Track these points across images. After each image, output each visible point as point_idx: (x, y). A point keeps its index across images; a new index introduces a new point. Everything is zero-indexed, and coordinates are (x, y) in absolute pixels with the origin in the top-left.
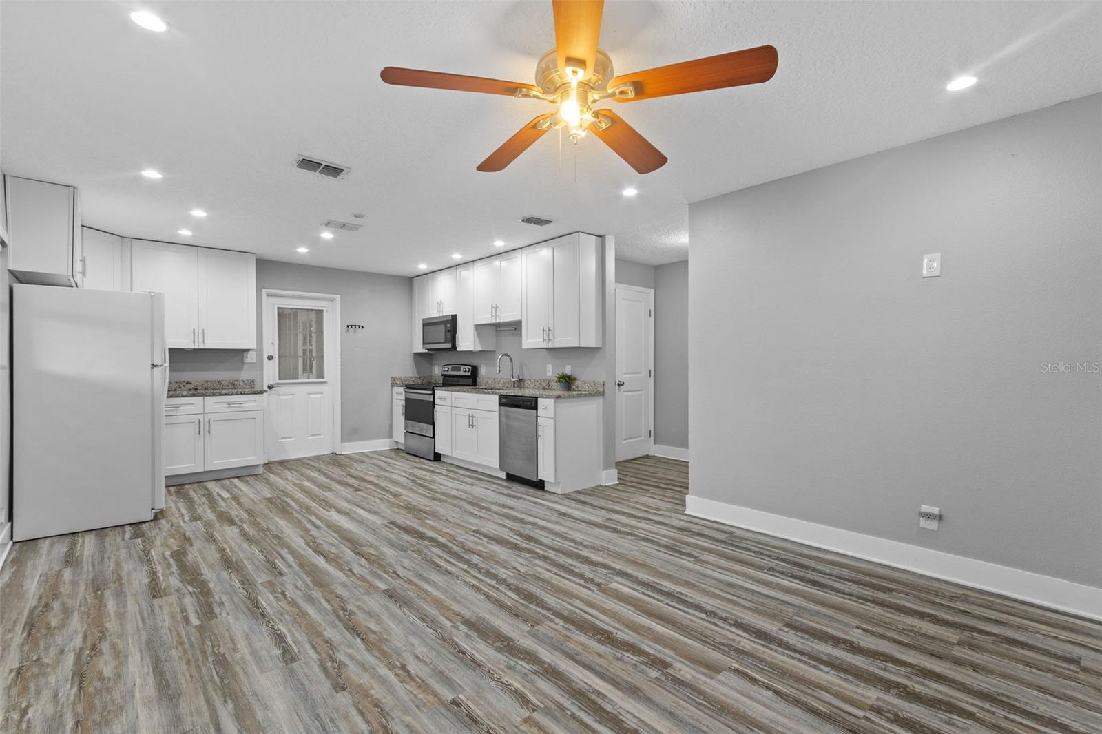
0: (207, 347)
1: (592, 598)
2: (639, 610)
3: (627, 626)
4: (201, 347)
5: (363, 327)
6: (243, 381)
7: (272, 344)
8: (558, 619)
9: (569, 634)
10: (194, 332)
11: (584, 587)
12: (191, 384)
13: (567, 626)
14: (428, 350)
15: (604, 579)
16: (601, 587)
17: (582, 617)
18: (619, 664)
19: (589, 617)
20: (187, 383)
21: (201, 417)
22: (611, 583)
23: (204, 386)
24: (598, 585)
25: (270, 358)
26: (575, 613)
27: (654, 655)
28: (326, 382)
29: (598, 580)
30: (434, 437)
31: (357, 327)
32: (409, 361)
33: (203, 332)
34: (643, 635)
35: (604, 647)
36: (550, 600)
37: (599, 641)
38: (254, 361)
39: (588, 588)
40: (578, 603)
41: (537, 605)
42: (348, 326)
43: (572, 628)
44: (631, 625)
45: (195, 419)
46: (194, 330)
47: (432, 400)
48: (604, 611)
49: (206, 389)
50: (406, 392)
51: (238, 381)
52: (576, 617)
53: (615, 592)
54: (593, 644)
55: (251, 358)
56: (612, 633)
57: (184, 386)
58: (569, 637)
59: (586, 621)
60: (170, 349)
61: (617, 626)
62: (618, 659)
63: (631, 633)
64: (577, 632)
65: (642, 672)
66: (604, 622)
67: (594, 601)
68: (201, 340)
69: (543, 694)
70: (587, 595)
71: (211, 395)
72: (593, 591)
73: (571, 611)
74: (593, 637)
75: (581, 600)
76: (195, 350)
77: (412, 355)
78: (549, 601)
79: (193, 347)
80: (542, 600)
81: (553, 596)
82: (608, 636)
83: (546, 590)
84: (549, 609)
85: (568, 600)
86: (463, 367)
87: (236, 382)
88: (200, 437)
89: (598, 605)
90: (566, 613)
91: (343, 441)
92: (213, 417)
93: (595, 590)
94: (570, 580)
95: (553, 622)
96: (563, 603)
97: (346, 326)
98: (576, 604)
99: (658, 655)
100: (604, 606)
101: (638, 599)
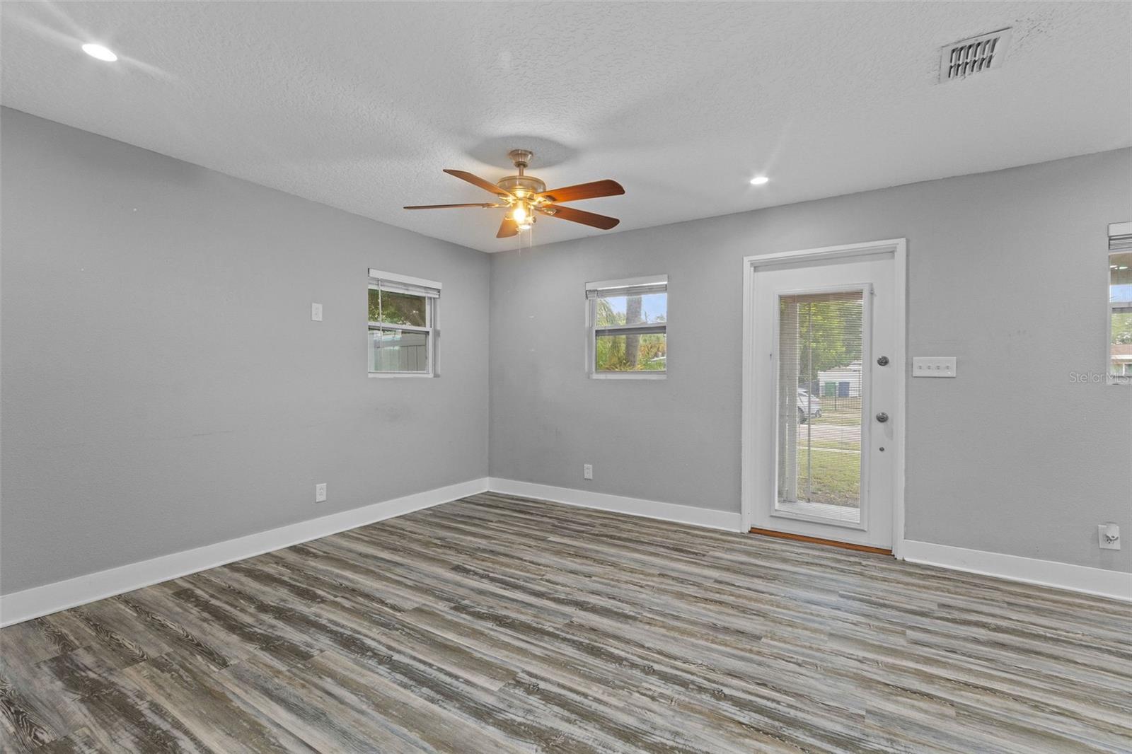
1: (522, 661)
2: (468, 653)
3: (482, 634)
8: (551, 630)
9: (536, 619)
11: (536, 677)
13: (540, 626)
15: (511, 696)
16: (514, 679)
17: (528, 636)
18: (490, 604)
19: (521, 636)
22: (500, 690)
24: (519, 684)
26: (536, 639)
27: (462, 613)
29: (519, 692)
34: (468, 628)
35: (503, 613)
36: (570, 651)
37: (508, 617)
39: (530, 674)
40: (538, 651)
41: (581, 643)
43: (535, 625)
44: (478, 636)
48: (506, 646)
52: (535, 635)
53: (495, 674)
54: (513, 615)
56: (497, 625)
58: (535, 617)
59: (523, 632)
61: (492, 633)
62: (492, 607)
63: (480, 628)
64: (529, 622)
65: (474, 602)
66: (504, 635)
67: (520, 657)
69: (540, 585)
70: (530, 663)
72: (524, 671)
73: (541, 641)
74: (514, 620)
75: (535, 656)
78: (570, 649)
80: (579, 650)
81: (570, 657)
82: (501, 623)
83: (582, 664)
84: (564, 639)
85: (550, 653)
89: (513, 652)
90: (546, 638)
93: (521, 675)
94: (560, 685)
95: (555, 628)
96: (552, 648)
98: (539, 649)
99: (459, 613)
100: (506, 653)
101: (465, 667)
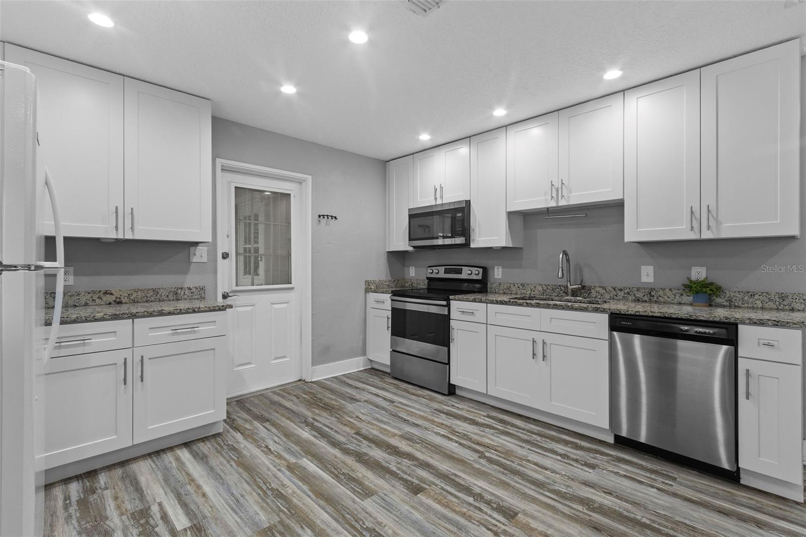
0: (138, 236)
4: (129, 236)
5: (335, 218)
6: (190, 289)
7: (228, 236)
10: (117, 212)
12: (112, 294)
14: (414, 247)
20: (106, 293)
21: (127, 354)
23: (132, 297)
25: (225, 256)
28: (292, 288)
30: (449, 364)
31: (330, 218)
32: (383, 262)
33: (132, 213)
38: (205, 259)
42: (320, 216)
45: (118, 358)
46: (117, 208)
47: (446, 313)
49: (135, 302)
50: (392, 300)
51: (182, 289)
55: (200, 255)
57: (99, 298)
60: (65, 239)
68: (128, 225)
71: (144, 316)
76: (117, 241)
77: (386, 256)
79: (115, 237)
86: (464, 268)
87: (179, 291)
88: (126, 388)
91: (314, 363)
92: (148, 353)
97: (318, 217)
